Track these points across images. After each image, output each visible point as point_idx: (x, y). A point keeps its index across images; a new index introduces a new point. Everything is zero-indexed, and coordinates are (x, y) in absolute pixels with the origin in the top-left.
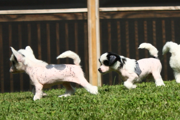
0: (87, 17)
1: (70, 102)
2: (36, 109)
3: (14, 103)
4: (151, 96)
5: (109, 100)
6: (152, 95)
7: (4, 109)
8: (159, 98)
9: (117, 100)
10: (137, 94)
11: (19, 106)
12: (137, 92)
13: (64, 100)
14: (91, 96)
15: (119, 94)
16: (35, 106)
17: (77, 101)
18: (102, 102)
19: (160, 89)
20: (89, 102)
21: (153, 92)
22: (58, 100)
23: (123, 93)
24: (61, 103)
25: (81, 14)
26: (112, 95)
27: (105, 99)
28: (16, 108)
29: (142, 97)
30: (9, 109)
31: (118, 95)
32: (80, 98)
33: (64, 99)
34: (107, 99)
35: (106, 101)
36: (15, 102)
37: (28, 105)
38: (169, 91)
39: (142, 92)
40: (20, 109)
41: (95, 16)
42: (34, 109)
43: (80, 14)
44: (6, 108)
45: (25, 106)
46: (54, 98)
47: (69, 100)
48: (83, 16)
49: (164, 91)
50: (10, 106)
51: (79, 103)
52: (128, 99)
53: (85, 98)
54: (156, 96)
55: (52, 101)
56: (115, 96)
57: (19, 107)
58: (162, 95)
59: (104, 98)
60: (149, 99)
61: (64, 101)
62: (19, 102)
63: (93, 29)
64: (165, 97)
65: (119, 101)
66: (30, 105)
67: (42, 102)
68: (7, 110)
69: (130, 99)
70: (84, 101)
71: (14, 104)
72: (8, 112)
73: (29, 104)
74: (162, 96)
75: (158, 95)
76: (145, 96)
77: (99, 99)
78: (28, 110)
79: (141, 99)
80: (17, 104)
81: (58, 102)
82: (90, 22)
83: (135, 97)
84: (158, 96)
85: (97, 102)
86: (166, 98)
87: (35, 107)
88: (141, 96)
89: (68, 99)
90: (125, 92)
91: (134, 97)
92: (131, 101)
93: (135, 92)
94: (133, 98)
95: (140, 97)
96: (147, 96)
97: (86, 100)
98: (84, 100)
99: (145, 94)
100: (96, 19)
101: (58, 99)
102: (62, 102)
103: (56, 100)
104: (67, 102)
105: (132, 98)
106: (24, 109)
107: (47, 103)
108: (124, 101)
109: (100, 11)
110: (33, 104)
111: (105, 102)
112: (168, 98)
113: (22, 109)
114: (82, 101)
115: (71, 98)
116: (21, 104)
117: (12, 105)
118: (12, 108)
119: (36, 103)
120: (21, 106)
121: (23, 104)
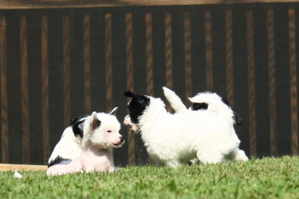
2: (296, 194)
3: (247, 180)
7: (225, 193)
11: (258, 187)
16: (294, 187)
28: (252, 191)
30: (236, 194)
36: (247, 177)
37: (277, 185)
40: (262, 192)
42: (291, 193)
44: (230, 191)
45: (271, 186)
50: (239, 187)
57: (259, 188)
62: (258, 179)
66: (282, 185)
68: (232, 196)
71: (247, 183)
73: (280, 182)
78: (279, 195)
80: (253, 182)
87: (293, 189)
106: (270, 193)
110: (289, 182)
113: (265, 193)
116: (261, 182)
117: (243, 185)
118: (244, 192)
119: (294, 182)
120: (263, 186)
121: (266, 182)
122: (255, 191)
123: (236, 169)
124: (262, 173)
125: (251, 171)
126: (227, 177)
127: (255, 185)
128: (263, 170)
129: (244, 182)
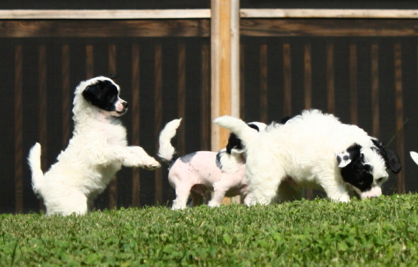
0: (210, 31)
1: (165, 240)
2: (81, 257)
3: (28, 239)
4: (366, 232)
5: (262, 239)
6: (369, 227)
8: (385, 236)
9: (282, 239)
10: (332, 224)
11: (39, 247)
12: (333, 220)
13: (151, 236)
14: (216, 228)
15: (287, 222)
16: (79, 248)
17: (183, 239)
18: (244, 241)
19: (389, 213)
20: (214, 240)
21: (371, 221)
22: (135, 235)
23: (298, 221)
24: (143, 242)
25: (196, 24)
26: (269, 226)
27: (254, 236)
28: (32, 252)
29: (344, 233)
30: (13, 255)
31: (286, 225)
32: (192, 232)
33: (150, 233)
34: (257, 234)
35: (254, 240)
36: (30, 236)
37: (61, 246)
38: (411, 219)
39: (343, 220)
40: (43, 254)
41: (231, 30)
42: (75, 255)
43: (191, 23)
44: (8, 252)
45: (54, 247)
46: (125, 230)
47: (162, 235)
48: (200, 28)
49: (400, 218)
50: (18, 248)
51: (189, 243)
52: (309, 237)
53: (203, 233)
54: (380, 232)
55: (122, 238)
56: (278, 229)
57: (40, 249)
58: (395, 229)
59: (249, 232)
60: (363, 237)
61: (150, 238)
62: (40, 238)
63: (222, 61)
64: (400, 234)
65: (287, 240)
66: (66, 246)
67: (95, 239)
68: (9, 257)
69: (314, 237)
70: (201, 240)
71: (28, 243)
72: (13, 261)
73: (64, 243)
74: (393, 231)
75: (383, 229)
76: (353, 230)
77: (239, 236)
78: (62, 258)
79: (343, 237)
80: (34, 242)
81: (135, 239)
82: (216, 42)
83: (327, 233)
84: (385, 231)
85: (233, 241)
86: (405, 236)
87: (78, 251)
88: (341, 230)
89: (160, 233)
90: (302, 220)
91: (324, 231)
92: (318, 241)
93: (327, 220)
94: (323, 235)
95: (340, 232)
96: (357, 229)
97: (205, 236)
98: (201, 235)
99: (352, 226)
100: (231, 35)
101: (135, 232)
102: (147, 241)
103: (132, 235)
104: (157, 241)
105: (320, 235)
106: (52, 255)
107: (108, 241)
108: (300, 241)
109: (242, 16)
110: (74, 243)
111: (253, 243)
112: (408, 236)
113: (47, 254)
114: (196, 239)
115: (170, 232)
116: (43, 242)
117: (23, 245)
118: (22, 253)
119: (80, 242)
120: (45, 247)
121: (49, 242)
122: (35, 252)
123: (18, 226)
124: (47, 231)
125: (34, 228)
126: (5, 235)
127: (35, 246)
128: (48, 228)
129: (24, 242)
